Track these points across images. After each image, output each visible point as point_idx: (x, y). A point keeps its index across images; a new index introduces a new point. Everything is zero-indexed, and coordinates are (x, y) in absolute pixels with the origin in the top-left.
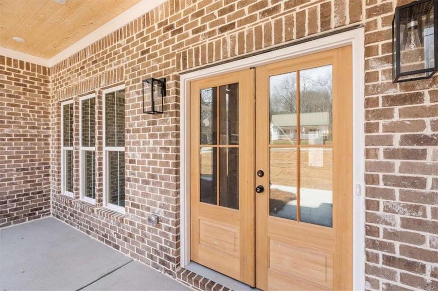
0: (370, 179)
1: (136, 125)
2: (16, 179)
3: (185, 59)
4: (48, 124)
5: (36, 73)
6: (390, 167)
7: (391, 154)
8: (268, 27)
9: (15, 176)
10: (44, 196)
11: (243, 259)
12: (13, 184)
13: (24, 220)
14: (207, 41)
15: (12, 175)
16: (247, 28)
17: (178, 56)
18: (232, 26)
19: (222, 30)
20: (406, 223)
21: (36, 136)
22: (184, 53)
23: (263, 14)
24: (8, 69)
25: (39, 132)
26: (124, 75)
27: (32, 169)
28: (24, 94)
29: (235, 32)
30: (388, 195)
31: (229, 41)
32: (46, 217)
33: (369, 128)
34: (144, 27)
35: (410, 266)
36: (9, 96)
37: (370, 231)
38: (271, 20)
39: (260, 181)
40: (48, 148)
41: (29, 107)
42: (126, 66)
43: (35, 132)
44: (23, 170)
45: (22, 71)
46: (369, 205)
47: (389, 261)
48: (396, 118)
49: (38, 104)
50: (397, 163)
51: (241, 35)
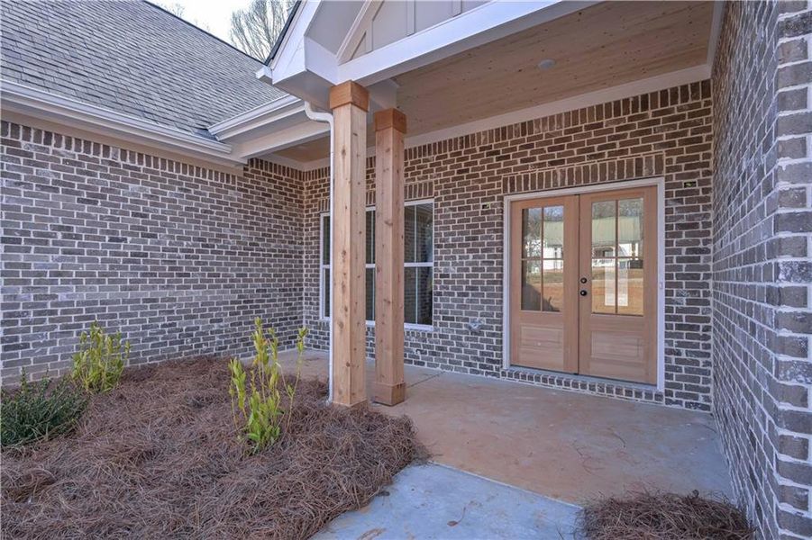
0: (668, 277)
1: (450, 240)
2: (279, 300)
3: (512, 184)
4: (302, 239)
5: (294, 179)
6: (680, 268)
7: (679, 260)
8: (594, 167)
9: (278, 297)
10: (299, 322)
11: (567, 354)
12: (276, 305)
13: (283, 349)
14: (537, 171)
15: (275, 295)
16: (576, 165)
17: (505, 180)
18: (562, 162)
19: (552, 163)
20: (689, 302)
21: (292, 252)
22: (512, 179)
23: (590, 157)
24: (275, 177)
25: (295, 248)
26: (434, 191)
27: (290, 290)
28: (286, 204)
29: (566, 167)
30: (678, 285)
31: (559, 173)
33: (668, 243)
34: (462, 147)
35: (691, 328)
36: (275, 207)
37: (668, 310)
38: (597, 162)
39: (584, 287)
40: (302, 266)
41: (289, 219)
42: (436, 182)
43: (292, 246)
44: (284, 290)
45: (284, 178)
46: (668, 293)
47: (679, 327)
48: (684, 238)
49: (295, 215)
50: (684, 265)
51: (571, 171)
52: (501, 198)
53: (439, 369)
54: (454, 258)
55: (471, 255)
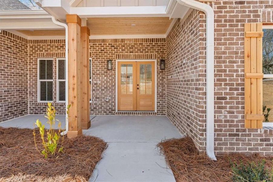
0: (157, 84)
2: (16, 95)
3: (119, 56)
4: (27, 68)
5: (23, 42)
6: (160, 82)
7: (160, 80)
8: (141, 55)
9: (15, 94)
10: (26, 104)
11: (134, 106)
12: (15, 98)
13: (19, 116)
14: (126, 54)
15: (14, 93)
16: (136, 54)
17: (117, 55)
18: (133, 52)
19: (130, 52)
20: (162, 90)
21: (23, 74)
22: (119, 55)
23: (140, 52)
24: (13, 40)
25: (24, 72)
26: (92, 55)
27: (22, 90)
28: (19, 53)
29: (134, 53)
30: (160, 86)
31: (132, 55)
32: (26, 115)
33: (157, 76)
34: (102, 42)
35: (162, 96)
36: (14, 53)
37: (158, 92)
38: (142, 54)
39: (138, 87)
40: (27, 80)
41: (20, 59)
42: (93, 53)
43: (22, 72)
44: (19, 91)
45: (18, 41)
46: (157, 88)
47: (160, 96)
48: (161, 75)
49: (24, 58)
50: (161, 81)
51: (135, 55)
52: (115, 60)
53: (94, 115)
54: (99, 78)
55: (105, 77)
